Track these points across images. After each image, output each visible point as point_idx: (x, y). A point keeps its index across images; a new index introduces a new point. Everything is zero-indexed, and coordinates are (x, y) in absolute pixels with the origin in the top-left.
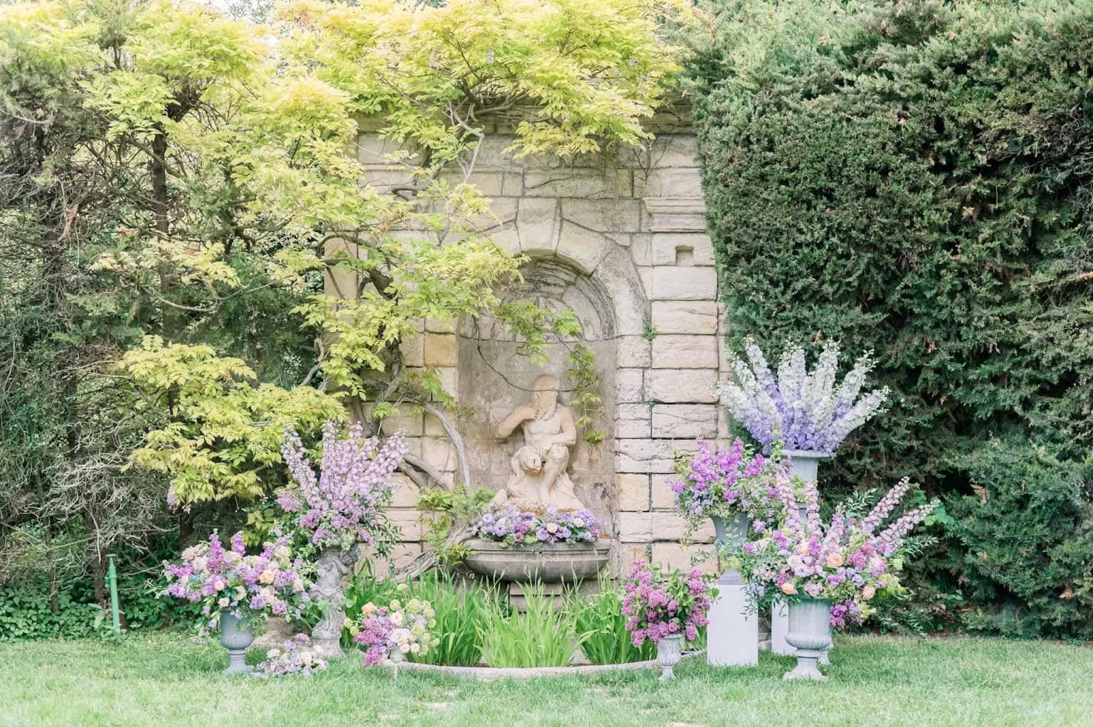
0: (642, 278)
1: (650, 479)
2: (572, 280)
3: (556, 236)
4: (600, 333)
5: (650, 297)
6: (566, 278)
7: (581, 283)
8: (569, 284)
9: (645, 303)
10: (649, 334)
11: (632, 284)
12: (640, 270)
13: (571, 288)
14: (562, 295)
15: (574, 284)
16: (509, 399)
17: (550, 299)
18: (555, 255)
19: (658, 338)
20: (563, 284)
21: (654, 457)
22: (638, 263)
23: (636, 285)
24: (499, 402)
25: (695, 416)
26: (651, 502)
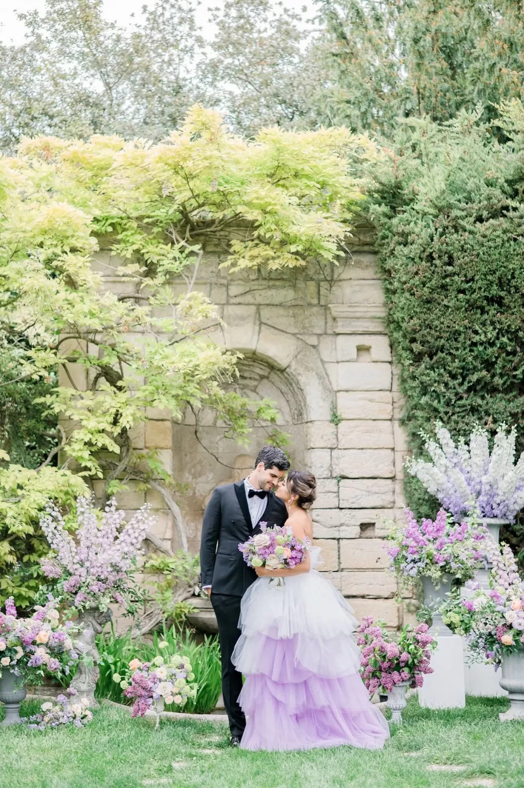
0: (329, 372)
1: (339, 543)
2: (266, 374)
3: (256, 337)
4: (289, 418)
5: (335, 389)
6: (261, 372)
7: (274, 377)
8: (262, 377)
9: (332, 393)
10: (336, 420)
11: (320, 377)
12: (327, 365)
13: (265, 381)
14: (256, 387)
15: (267, 378)
16: (211, 476)
17: (246, 390)
18: (254, 353)
19: (343, 422)
20: (257, 377)
21: (342, 525)
22: (325, 359)
23: (323, 378)
24: (203, 479)
25: (376, 489)
26: (340, 563)
